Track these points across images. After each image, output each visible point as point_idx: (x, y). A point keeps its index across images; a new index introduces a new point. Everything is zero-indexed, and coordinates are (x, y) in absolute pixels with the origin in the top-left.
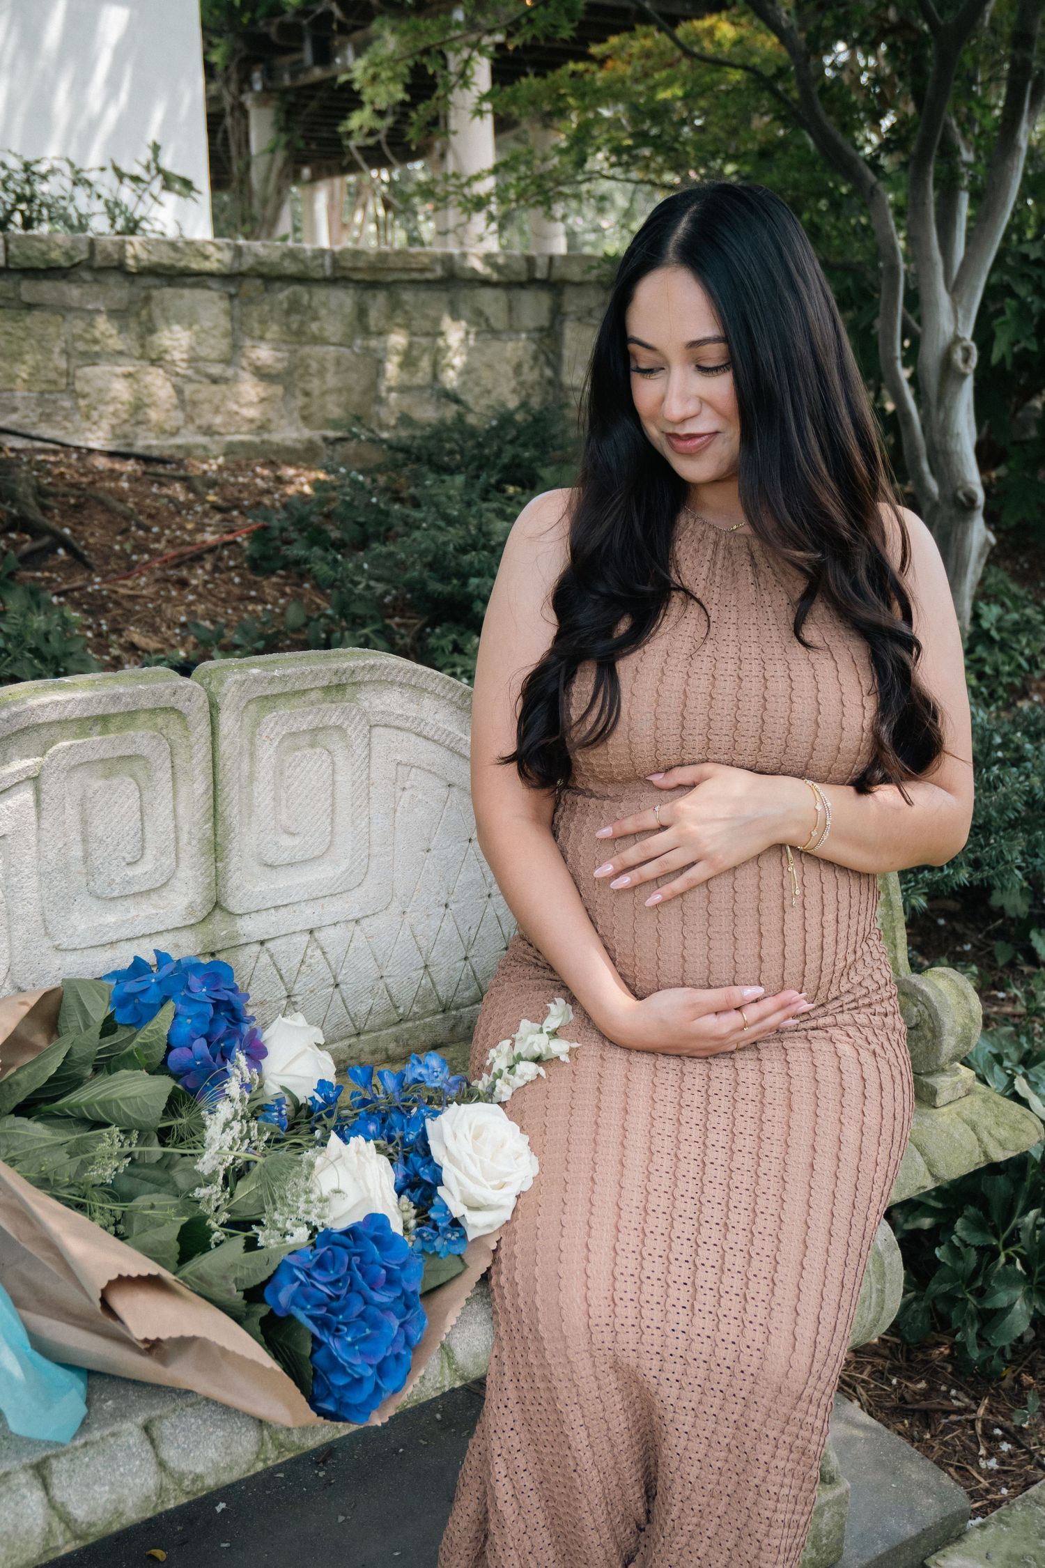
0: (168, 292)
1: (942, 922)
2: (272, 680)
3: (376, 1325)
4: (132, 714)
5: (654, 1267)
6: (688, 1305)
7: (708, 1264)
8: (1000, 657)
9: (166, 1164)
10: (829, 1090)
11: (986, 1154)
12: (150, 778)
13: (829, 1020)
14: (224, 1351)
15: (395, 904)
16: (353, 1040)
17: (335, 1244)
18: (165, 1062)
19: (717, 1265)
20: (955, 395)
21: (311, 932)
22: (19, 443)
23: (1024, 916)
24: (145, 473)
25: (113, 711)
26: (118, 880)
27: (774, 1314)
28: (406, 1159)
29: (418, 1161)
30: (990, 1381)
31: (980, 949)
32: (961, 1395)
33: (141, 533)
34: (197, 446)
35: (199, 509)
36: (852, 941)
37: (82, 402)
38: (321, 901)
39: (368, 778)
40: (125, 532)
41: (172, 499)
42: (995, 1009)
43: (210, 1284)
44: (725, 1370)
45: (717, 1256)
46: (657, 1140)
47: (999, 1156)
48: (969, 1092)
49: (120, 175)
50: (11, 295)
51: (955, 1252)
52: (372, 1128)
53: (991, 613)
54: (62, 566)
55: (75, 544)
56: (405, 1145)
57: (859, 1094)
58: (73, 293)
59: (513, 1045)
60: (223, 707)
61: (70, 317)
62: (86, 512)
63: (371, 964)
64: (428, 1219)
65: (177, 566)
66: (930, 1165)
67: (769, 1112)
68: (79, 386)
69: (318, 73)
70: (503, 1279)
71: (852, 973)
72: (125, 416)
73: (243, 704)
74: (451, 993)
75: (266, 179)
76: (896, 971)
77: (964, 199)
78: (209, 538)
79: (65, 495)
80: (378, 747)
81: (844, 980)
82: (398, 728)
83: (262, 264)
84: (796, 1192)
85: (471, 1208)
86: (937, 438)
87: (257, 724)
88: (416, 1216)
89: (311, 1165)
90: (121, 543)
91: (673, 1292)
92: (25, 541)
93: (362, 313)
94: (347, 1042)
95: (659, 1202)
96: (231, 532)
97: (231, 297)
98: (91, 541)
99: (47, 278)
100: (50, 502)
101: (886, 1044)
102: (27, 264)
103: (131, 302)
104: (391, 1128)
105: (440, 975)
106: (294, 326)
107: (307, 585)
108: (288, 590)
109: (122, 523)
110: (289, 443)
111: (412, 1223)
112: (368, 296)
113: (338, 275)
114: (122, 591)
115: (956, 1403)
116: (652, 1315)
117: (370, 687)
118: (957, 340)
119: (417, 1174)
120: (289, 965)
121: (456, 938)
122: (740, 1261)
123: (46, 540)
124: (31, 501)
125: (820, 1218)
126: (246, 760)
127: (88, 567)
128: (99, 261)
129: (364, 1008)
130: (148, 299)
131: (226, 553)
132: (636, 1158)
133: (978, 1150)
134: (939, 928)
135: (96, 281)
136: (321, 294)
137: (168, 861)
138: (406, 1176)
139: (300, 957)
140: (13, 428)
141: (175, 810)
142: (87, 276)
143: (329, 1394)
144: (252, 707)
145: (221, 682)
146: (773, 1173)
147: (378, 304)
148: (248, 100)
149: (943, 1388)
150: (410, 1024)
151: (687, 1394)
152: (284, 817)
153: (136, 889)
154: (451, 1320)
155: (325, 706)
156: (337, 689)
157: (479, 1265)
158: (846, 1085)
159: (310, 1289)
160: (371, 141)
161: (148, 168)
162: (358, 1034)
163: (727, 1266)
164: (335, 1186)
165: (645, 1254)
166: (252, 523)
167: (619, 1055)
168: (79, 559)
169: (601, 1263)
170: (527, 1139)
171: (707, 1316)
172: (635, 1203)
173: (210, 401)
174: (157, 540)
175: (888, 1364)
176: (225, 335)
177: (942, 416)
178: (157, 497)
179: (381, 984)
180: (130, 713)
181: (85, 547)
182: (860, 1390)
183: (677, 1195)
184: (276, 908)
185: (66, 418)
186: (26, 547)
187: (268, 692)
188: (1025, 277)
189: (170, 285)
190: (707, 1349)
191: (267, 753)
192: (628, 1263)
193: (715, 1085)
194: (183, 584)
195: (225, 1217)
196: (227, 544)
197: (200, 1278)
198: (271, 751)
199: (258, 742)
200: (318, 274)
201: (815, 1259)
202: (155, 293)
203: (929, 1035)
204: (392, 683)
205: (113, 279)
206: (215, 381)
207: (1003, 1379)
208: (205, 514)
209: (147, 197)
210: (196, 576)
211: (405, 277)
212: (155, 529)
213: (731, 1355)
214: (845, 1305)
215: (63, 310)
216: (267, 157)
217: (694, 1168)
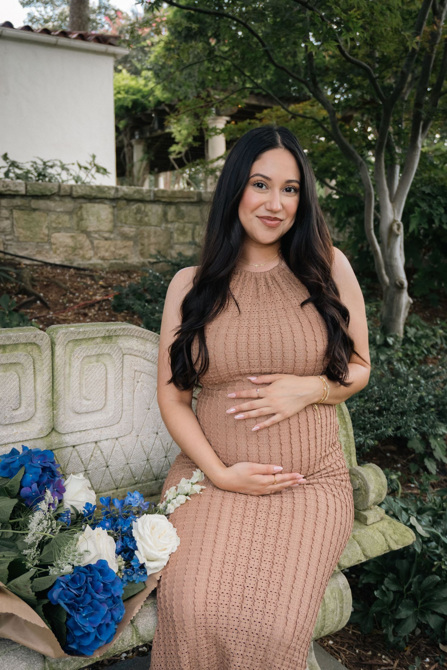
0: (89, 205)
1: (388, 455)
2: (79, 333)
3: (97, 609)
4: (16, 345)
5: (225, 588)
6: (240, 605)
7: (250, 586)
8: (414, 347)
9: (15, 538)
10: (311, 510)
11: (389, 546)
12: (24, 373)
13: (315, 481)
14: (26, 621)
15: (134, 432)
16: (115, 491)
17: (81, 572)
18: (19, 493)
19: (254, 587)
20: (394, 243)
21: (96, 442)
22: (28, 262)
23: (422, 453)
24: (75, 274)
25: (8, 343)
26: (8, 416)
27: (278, 609)
28: (123, 539)
29: (127, 540)
30: (400, 652)
31: (404, 466)
32: (387, 658)
33: (71, 296)
34: (98, 264)
35: (95, 287)
36: (324, 446)
37: (54, 247)
38: (100, 429)
39: (122, 376)
40: (65, 295)
41: (85, 283)
42: (410, 491)
43: (20, 589)
44: (255, 635)
45: (255, 583)
46: (232, 531)
47: (395, 547)
48: (382, 519)
49: (80, 167)
50: (27, 205)
51: (384, 593)
52: (107, 524)
53: (412, 331)
54: (39, 308)
55: (44, 299)
56: (122, 533)
57: (325, 512)
58: (51, 204)
59: (176, 489)
60: (57, 343)
61: (50, 213)
62: (50, 288)
63: (123, 457)
64: (131, 566)
65: (84, 308)
66: (363, 550)
67: (283, 519)
68: (53, 240)
69: (160, 132)
70: (161, 594)
71: (326, 461)
72: (70, 252)
73: (66, 342)
74: (159, 472)
75: (139, 171)
76: (351, 465)
77: (398, 168)
78: (98, 298)
79: (42, 281)
80: (127, 363)
81: (322, 464)
82: (135, 356)
83: (126, 194)
84: (293, 554)
85: (148, 560)
86: (388, 260)
87: (72, 351)
88: (125, 565)
89: (77, 540)
90: (63, 299)
91: (233, 599)
92: (24, 298)
93: (165, 214)
94: (112, 492)
95: (230, 559)
96: (107, 295)
97: (114, 207)
98: (51, 298)
99: (41, 199)
100: (36, 283)
101: (341, 493)
102: (34, 194)
103: (74, 209)
104: (117, 525)
105: (155, 464)
106: (138, 219)
107: (136, 317)
108: (128, 318)
109: (63, 291)
110: (135, 263)
111: (123, 567)
112: (168, 208)
113: (156, 199)
114: (61, 317)
115: (384, 661)
116: (223, 610)
117: (123, 338)
118: (395, 221)
119: (127, 546)
120: (85, 456)
121: (161, 448)
122: (265, 585)
123: (33, 298)
124: (28, 282)
125: (303, 566)
126: (68, 366)
127: (48, 308)
128: (62, 193)
129: (120, 477)
130: (81, 208)
131: (104, 304)
132: (222, 539)
133: (385, 545)
134: (387, 457)
135: (61, 200)
136: (149, 207)
137: (31, 409)
138: (122, 547)
139: (91, 454)
140: (26, 256)
141: (35, 387)
142: (57, 198)
143: (74, 642)
144: (70, 344)
145: (57, 333)
146: (283, 546)
147: (171, 211)
148: (133, 142)
149: (379, 655)
150: (140, 485)
151: (238, 647)
152: (84, 392)
153: (17, 421)
154: (136, 611)
155: (102, 345)
156: (108, 338)
157: (152, 586)
158: (319, 508)
159: (68, 592)
160: (179, 156)
161: (90, 164)
162: (117, 489)
163: (259, 587)
164: (86, 549)
165: (222, 582)
166: (116, 292)
167: (220, 493)
168: (45, 306)
169: (202, 586)
170: (176, 529)
171: (248, 610)
172: (219, 559)
173: (104, 247)
174: (77, 298)
175: (355, 644)
176: (111, 222)
177: (389, 251)
178: (79, 282)
179: (127, 466)
180: (15, 344)
181: (48, 301)
182: (342, 654)
183: (239, 556)
184: (80, 431)
185: (47, 252)
186: (25, 300)
187: (77, 338)
188: (423, 200)
189: (90, 202)
190: (247, 626)
191: (76, 364)
192: (214, 586)
193: (261, 507)
194: (85, 315)
195: (36, 562)
196: (104, 300)
197: (16, 586)
198: (79, 363)
199: (72, 359)
200: (148, 199)
201: (299, 584)
202: (84, 205)
203: (364, 493)
204: (133, 336)
205: (67, 200)
206: (106, 239)
207: (406, 651)
208: (98, 289)
209: (89, 175)
210: (91, 312)
211: (182, 200)
212: (77, 294)
213: (258, 628)
214: (313, 606)
215: (48, 211)
216: (140, 163)
217: (247, 543)
